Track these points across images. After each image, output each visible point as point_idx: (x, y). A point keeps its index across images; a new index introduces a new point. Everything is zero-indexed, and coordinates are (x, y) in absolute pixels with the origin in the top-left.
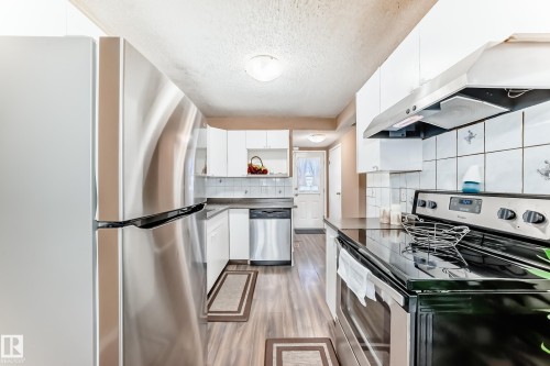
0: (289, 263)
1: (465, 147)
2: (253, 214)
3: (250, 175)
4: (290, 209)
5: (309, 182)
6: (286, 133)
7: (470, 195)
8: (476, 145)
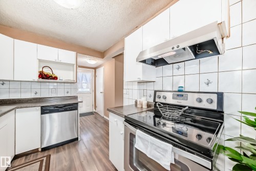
0: (77, 139)
1: (176, 72)
2: (44, 111)
3: (41, 80)
4: (77, 104)
5: (85, 87)
6: (73, 54)
7: (181, 93)
8: (181, 71)
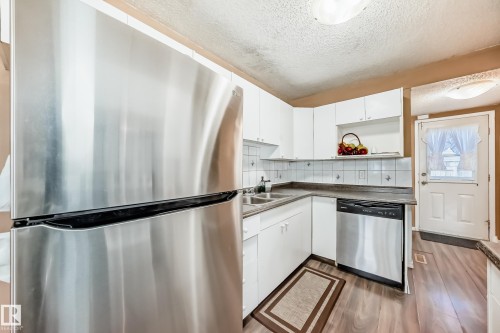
2: (342, 206)
3: (342, 157)
4: (403, 205)
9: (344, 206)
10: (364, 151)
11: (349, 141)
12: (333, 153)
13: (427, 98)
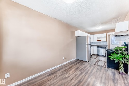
9: (98, 47)
10: (101, 41)
11: (99, 39)
12: (97, 41)
13: (108, 33)
